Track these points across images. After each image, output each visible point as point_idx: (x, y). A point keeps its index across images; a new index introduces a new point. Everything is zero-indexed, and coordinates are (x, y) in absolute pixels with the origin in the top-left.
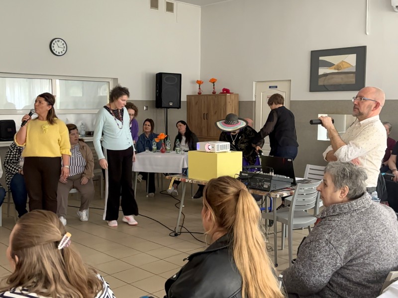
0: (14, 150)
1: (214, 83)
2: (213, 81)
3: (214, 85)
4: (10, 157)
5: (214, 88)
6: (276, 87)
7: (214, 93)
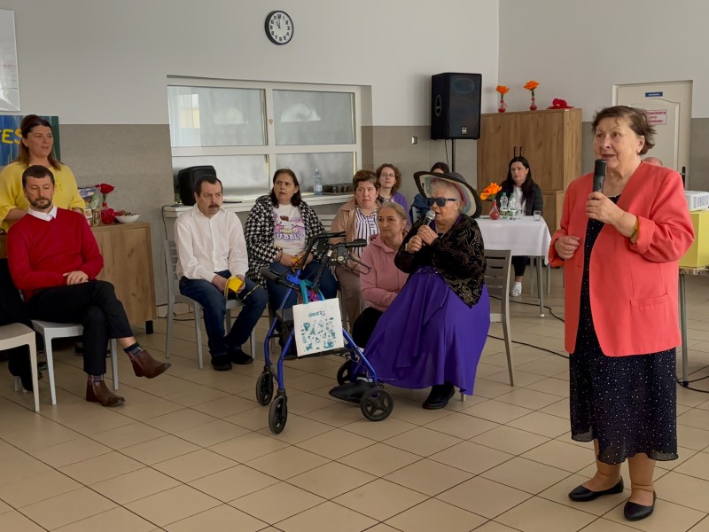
0: (260, 217)
1: (532, 90)
2: (531, 86)
3: (533, 94)
4: (255, 231)
5: (533, 99)
6: (661, 94)
7: (533, 108)
